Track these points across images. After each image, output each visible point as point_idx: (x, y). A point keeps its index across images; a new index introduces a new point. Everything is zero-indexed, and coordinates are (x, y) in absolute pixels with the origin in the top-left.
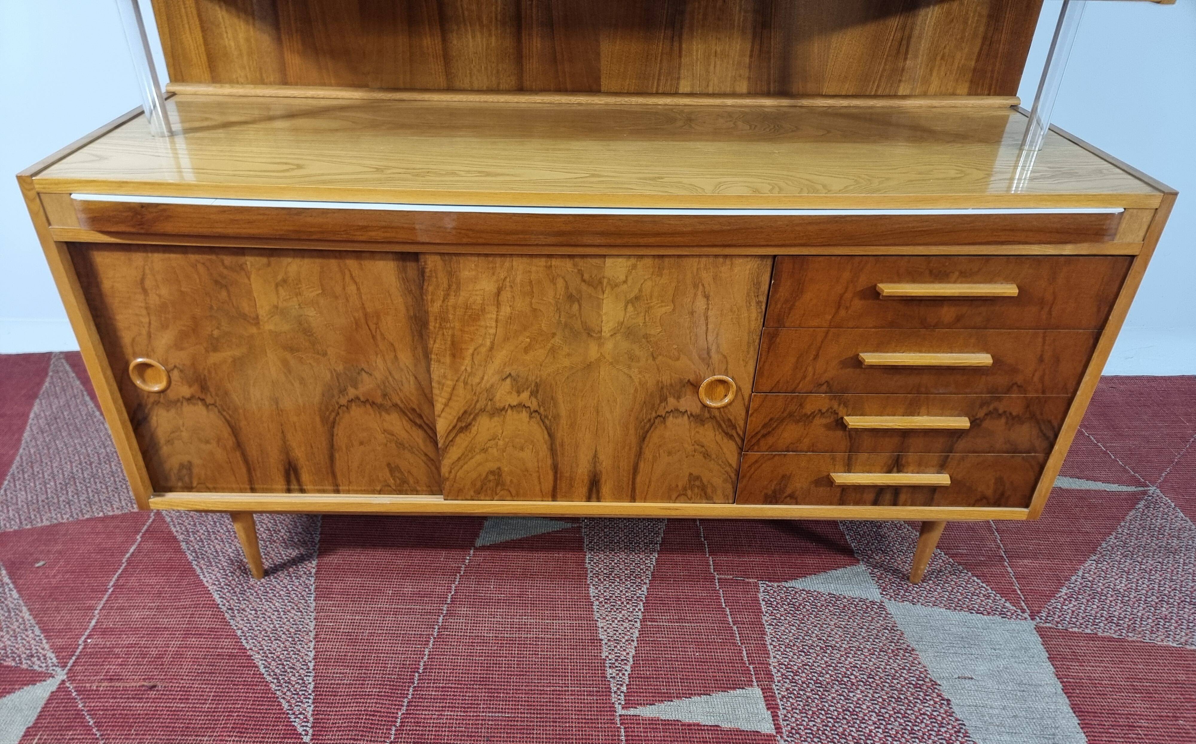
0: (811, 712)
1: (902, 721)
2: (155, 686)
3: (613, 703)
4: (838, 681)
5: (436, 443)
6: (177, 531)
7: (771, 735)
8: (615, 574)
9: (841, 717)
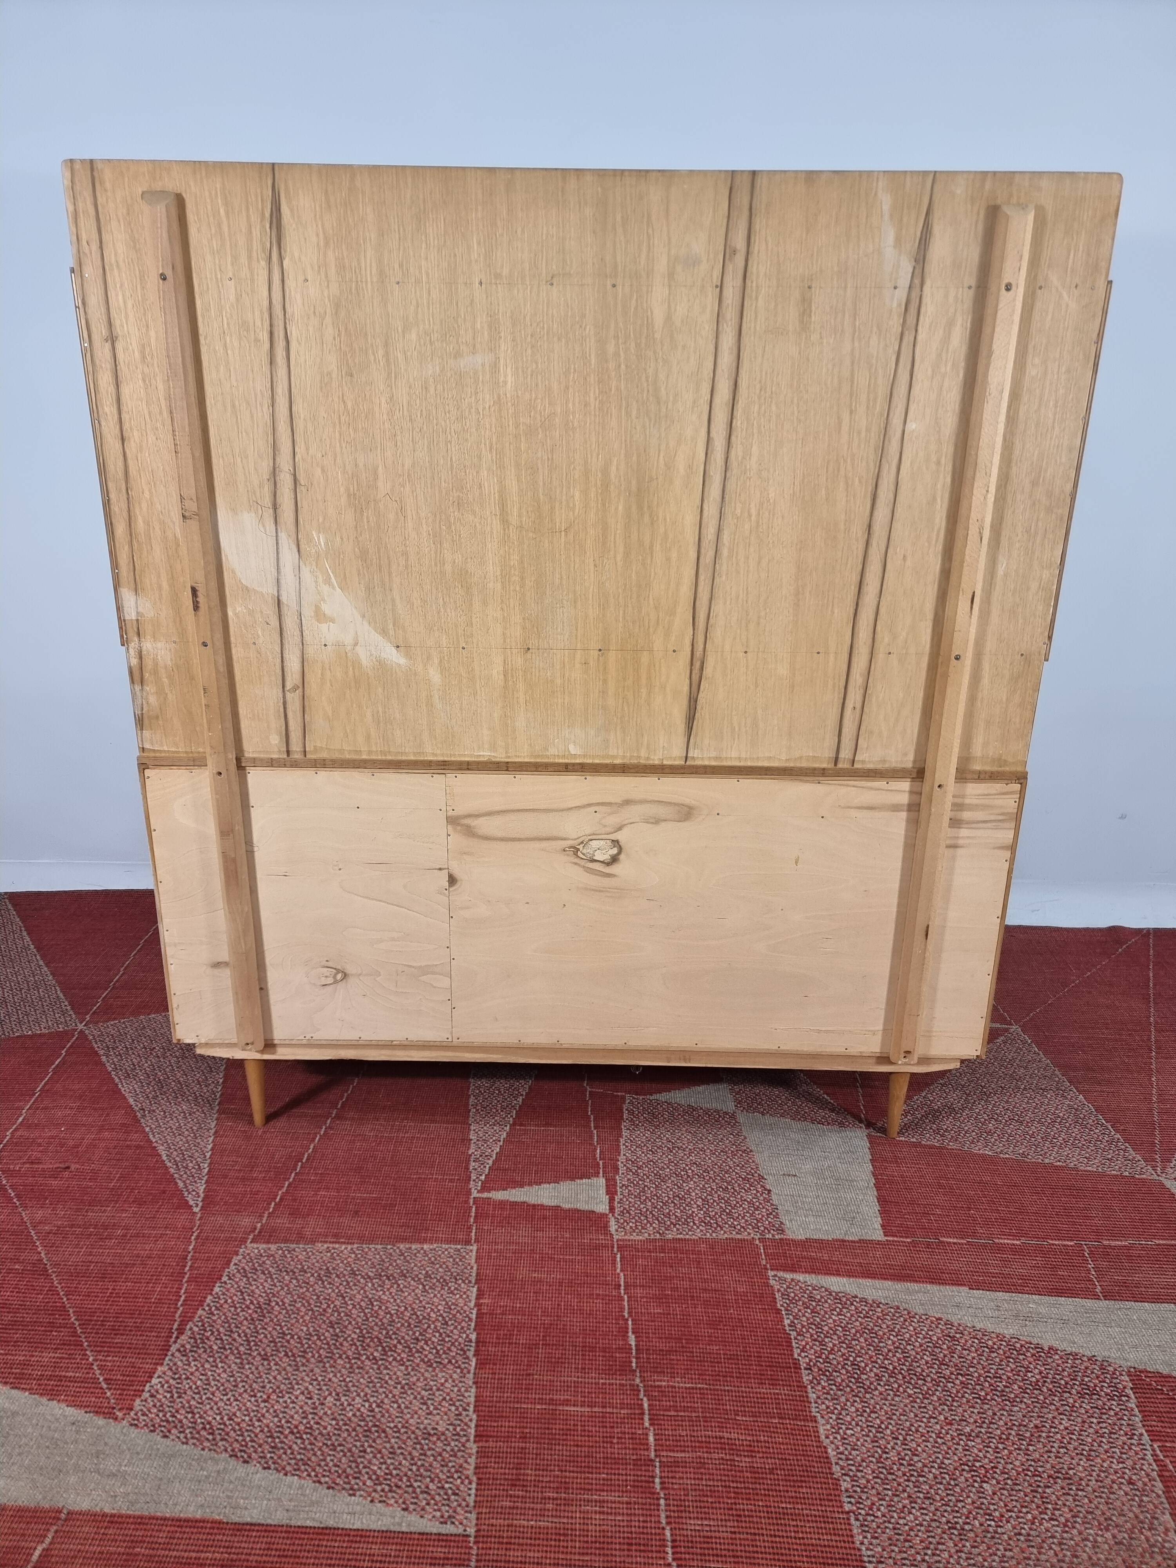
0: (644, 1197)
1: (723, 1205)
2: (68, 1168)
3: (470, 1189)
9: (670, 1201)
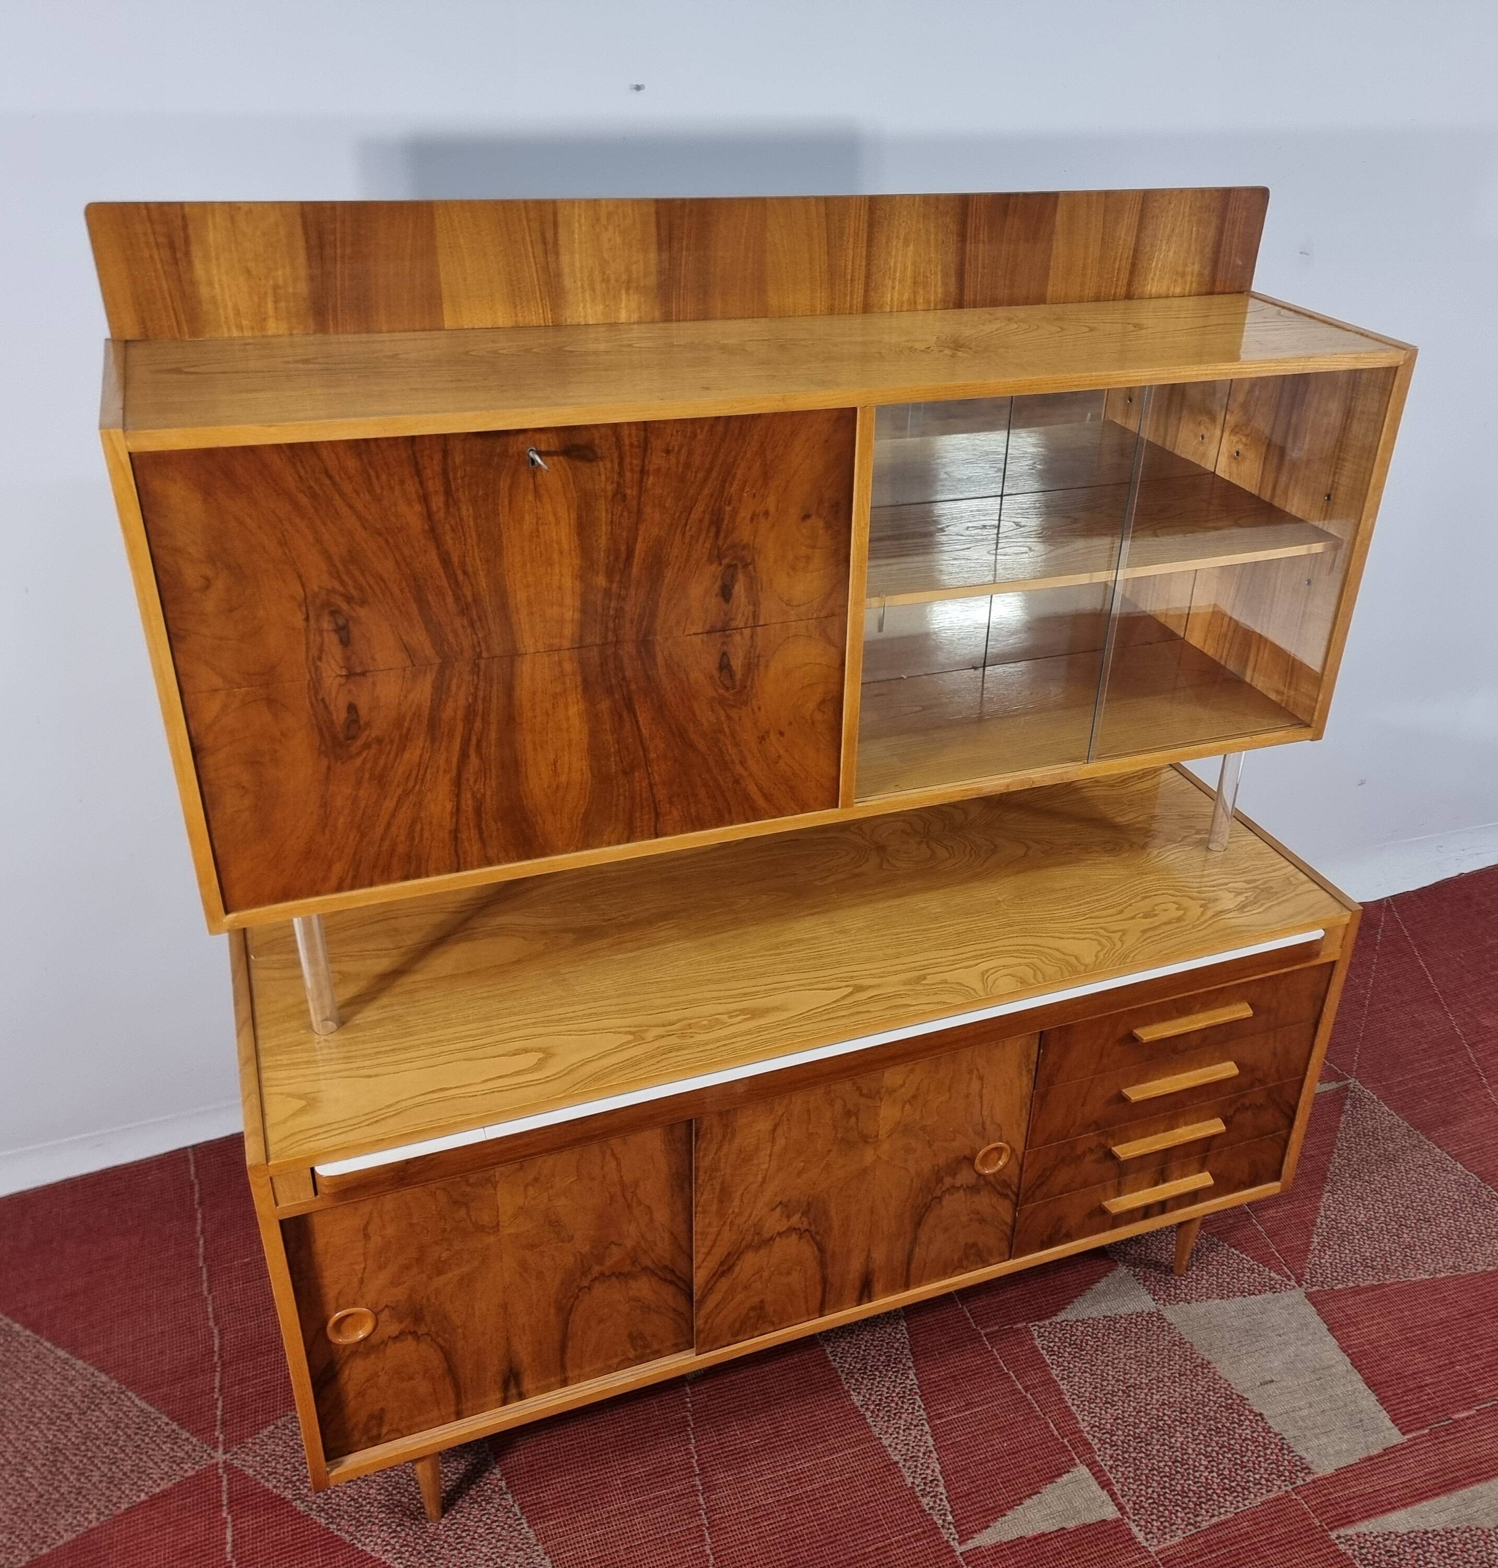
0: (1144, 1477)
1: (1230, 1456)
3: (947, 1541)
4: (1154, 1428)
5: (690, 1296)
6: (275, 1487)
7: (1117, 1520)
8: (871, 1366)
9: (1173, 1472)
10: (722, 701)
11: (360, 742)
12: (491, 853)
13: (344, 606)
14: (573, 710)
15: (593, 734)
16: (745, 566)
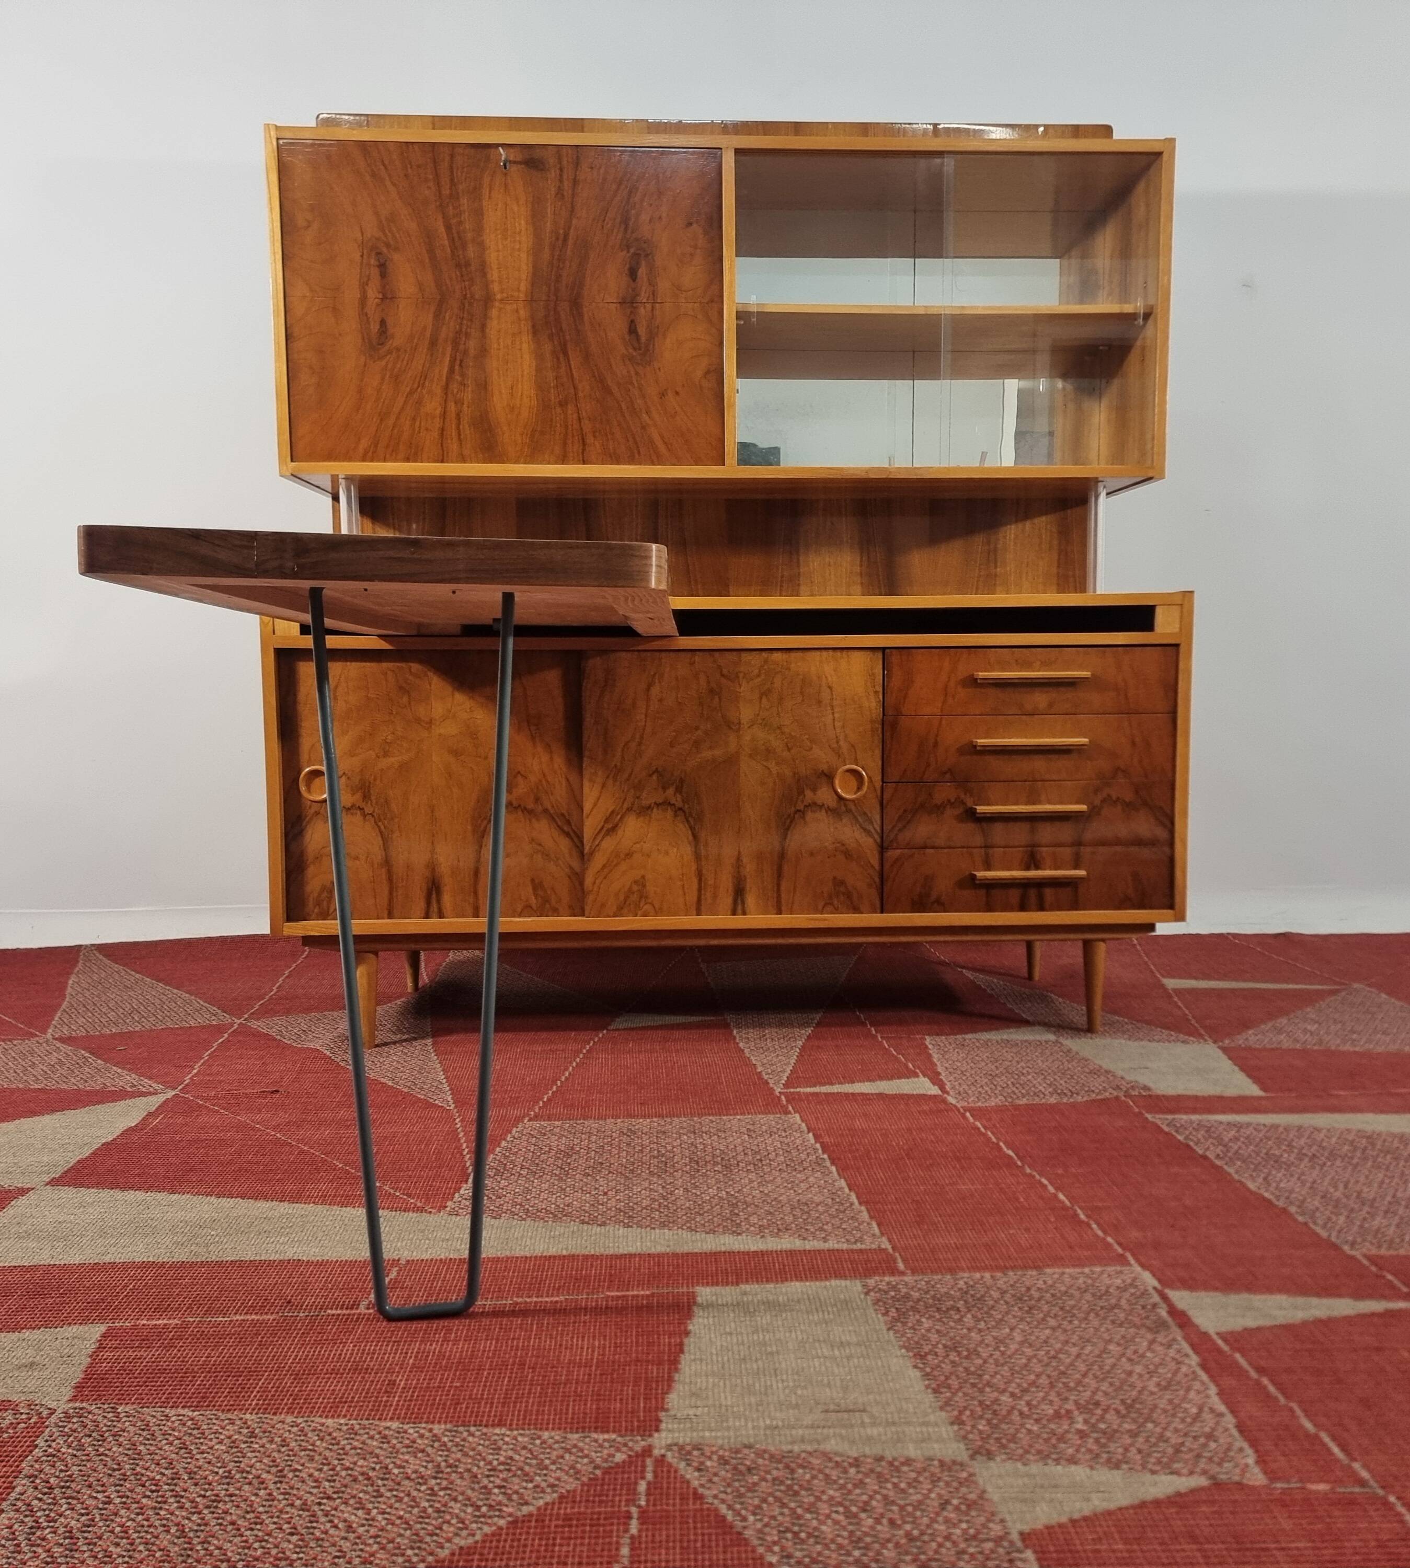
5: (582, 850)
7: (939, 1096)
10: (631, 358)
11: (386, 348)
12: (466, 452)
13: (385, 250)
14: (525, 346)
15: (539, 370)
16: (647, 255)
